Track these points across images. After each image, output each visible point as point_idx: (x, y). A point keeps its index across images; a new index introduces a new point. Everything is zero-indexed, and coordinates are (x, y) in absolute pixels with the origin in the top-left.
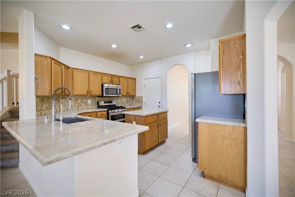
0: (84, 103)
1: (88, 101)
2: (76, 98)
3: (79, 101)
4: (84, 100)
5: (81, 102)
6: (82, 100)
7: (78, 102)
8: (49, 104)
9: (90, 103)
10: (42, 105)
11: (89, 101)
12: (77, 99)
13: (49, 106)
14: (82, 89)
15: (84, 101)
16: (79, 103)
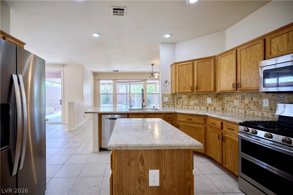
0: (254, 105)
1: (262, 103)
2: (242, 96)
3: (247, 101)
4: (254, 99)
5: (249, 102)
6: (252, 99)
7: (246, 103)
8: (200, 101)
9: (268, 105)
10: (189, 101)
11: (264, 102)
12: (243, 98)
13: (200, 103)
14: (228, 81)
15: (255, 102)
16: (247, 105)
